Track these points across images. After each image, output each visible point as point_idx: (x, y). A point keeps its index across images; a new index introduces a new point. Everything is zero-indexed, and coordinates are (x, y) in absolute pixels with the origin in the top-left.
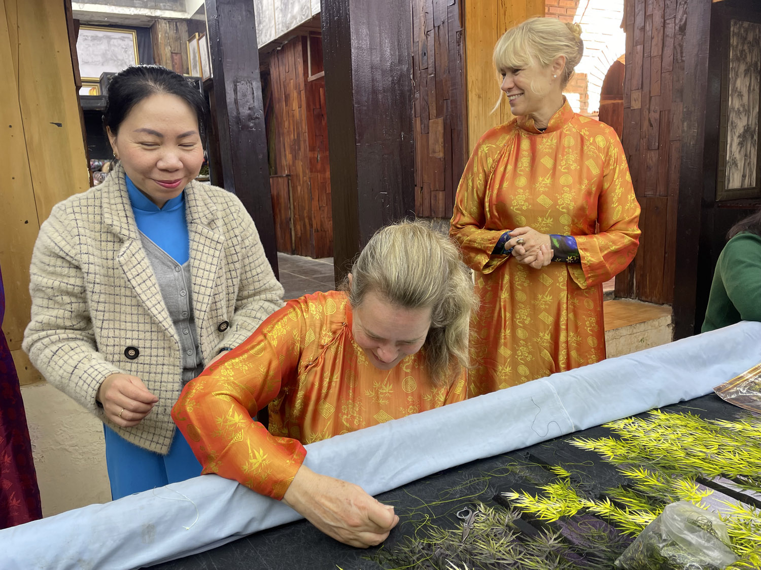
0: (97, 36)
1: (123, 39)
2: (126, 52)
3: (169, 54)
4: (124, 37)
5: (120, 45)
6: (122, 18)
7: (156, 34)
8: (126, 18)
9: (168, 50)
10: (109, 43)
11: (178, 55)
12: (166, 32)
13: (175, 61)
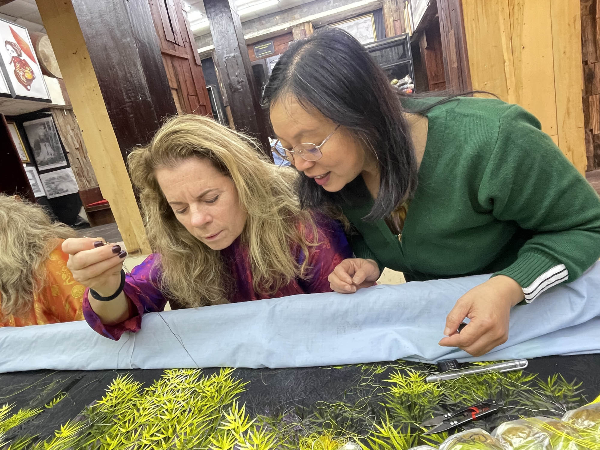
0: (350, 25)
1: (365, 22)
2: (367, 30)
3: (392, 23)
4: (366, 21)
5: (364, 26)
6: (362, 8)
7: (384, 12)
8: (365, 7)
9: (391, 20)
10: (358, 28)
11: (399, 21)
12: (390, 8)
13: (397, 26)
